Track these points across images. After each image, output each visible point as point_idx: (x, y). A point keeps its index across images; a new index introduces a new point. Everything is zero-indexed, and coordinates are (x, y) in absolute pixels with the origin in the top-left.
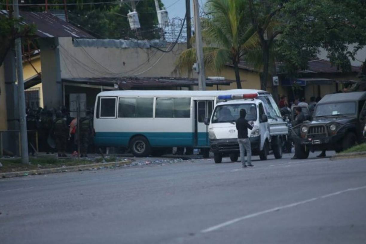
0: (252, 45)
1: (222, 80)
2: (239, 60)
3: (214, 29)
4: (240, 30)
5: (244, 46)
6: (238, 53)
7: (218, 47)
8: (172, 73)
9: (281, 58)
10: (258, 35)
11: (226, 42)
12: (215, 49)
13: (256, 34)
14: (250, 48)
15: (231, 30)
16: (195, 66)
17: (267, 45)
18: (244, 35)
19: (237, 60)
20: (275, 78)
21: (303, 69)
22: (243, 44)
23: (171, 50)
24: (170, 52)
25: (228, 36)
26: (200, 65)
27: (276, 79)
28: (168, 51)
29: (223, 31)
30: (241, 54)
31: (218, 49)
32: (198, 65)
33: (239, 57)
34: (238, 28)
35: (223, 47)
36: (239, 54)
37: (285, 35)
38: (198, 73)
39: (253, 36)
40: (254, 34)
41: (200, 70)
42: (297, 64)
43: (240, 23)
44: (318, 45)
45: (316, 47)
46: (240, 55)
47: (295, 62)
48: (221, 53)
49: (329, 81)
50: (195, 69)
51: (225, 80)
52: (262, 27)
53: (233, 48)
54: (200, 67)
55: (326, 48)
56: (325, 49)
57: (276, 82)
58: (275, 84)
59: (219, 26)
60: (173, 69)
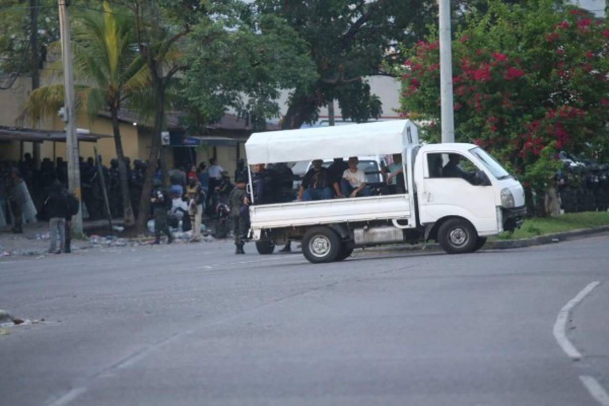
0: (140, 85)
1: (86, 134)
2: (119, 105)
3: (84, 58)
4: (122, 63)
5: (128, 85)
6: (118, 94)
7: (88, 85)
8: (16, 120)
9: (182, 103)
10: (149, 70)
11: (101, 77)
12: (83, 87)
13: (145, 68)
14: (137, 88)
15: (108, 61)
16: (62, 111)
17: (160, 84)
18: (127, 69)
19: (116, 105)
20: (165, 134)
21: (211, 122)
22: (125, 81)
23: (10, 87)
24: (7, 90)
25: (103, 69)
27: (167, 136)
28: (6, 87)
29: (96, 60)
30: (122, 97)
31: (87, 87)
32: (67, 110)
33: (119, 102)
34: (120, 59)
35: (94, 85)
36: (119, 97)
37: (193, 71)
38: (67, 122)
39: (141, 70)
40: (143, 68)
42: (208, 115)
43: (122, 52)
44: (240, 89)
45: (236, 91)
46: (120, 99)
47: (205, 111)
48: (94, 93)
49: (232, 141)
50: (62, 116)
51: (91, 134)
52: (156, 58)
53: (111, 87)
55: (248, 93)
56: (248, 95)
57: (166, 140)
58: (164, 143)
59: (90, 54)
60: (16, 116)
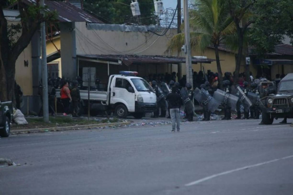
0: (230, 31)
1: (205, 59)
2: (219, 43)
3: (200, 18)
4: (221, 19)
5: (223, 32)
6: (218, 38)
7: (202, 33)
8: (165, 53)
9: (253, 42)
10: (234, 24)
11: (209, 28)
12: (200, 34)
13: (233, 23)
14: (228, 34)
15: (213, 20)
16: (183, 47)
17: (242, 32)
18: (223, 24)
19: (217, 43)
20: (248, 59)
21: (270, 52)
22: (222, 30)
23: (165, 34)
24: (164, 35)
25: (210, 24)
26: (188, 47)
27: (248, 60)
28: (163, 34)
29: (207, 20)
30: (220, 39)
32: (186, 47)
33: (219, 41)
34: (219, 18)
35: (206, 33)
36: (219, 39)
37: (257, 24)
38: (186, 53)
39: (230, 24)
40: (232, 23)
41: (188, 51)
42: (265, 48)
43: (221, 14)
44: (283, 33)
45: (281, 35)
46: (220, 40)
47: (264, 46)
48: (205, 37)
49: (291, 62)
50: (183, 50)
51: (207, 59)
52: (238, 18)
53: (215, 34)
54: (188, 48)
55: (289, 35)
56: (289, 36)
57: (248, 62)
58: (247, 63)
59: (203, 16)
60: (165, 49)
